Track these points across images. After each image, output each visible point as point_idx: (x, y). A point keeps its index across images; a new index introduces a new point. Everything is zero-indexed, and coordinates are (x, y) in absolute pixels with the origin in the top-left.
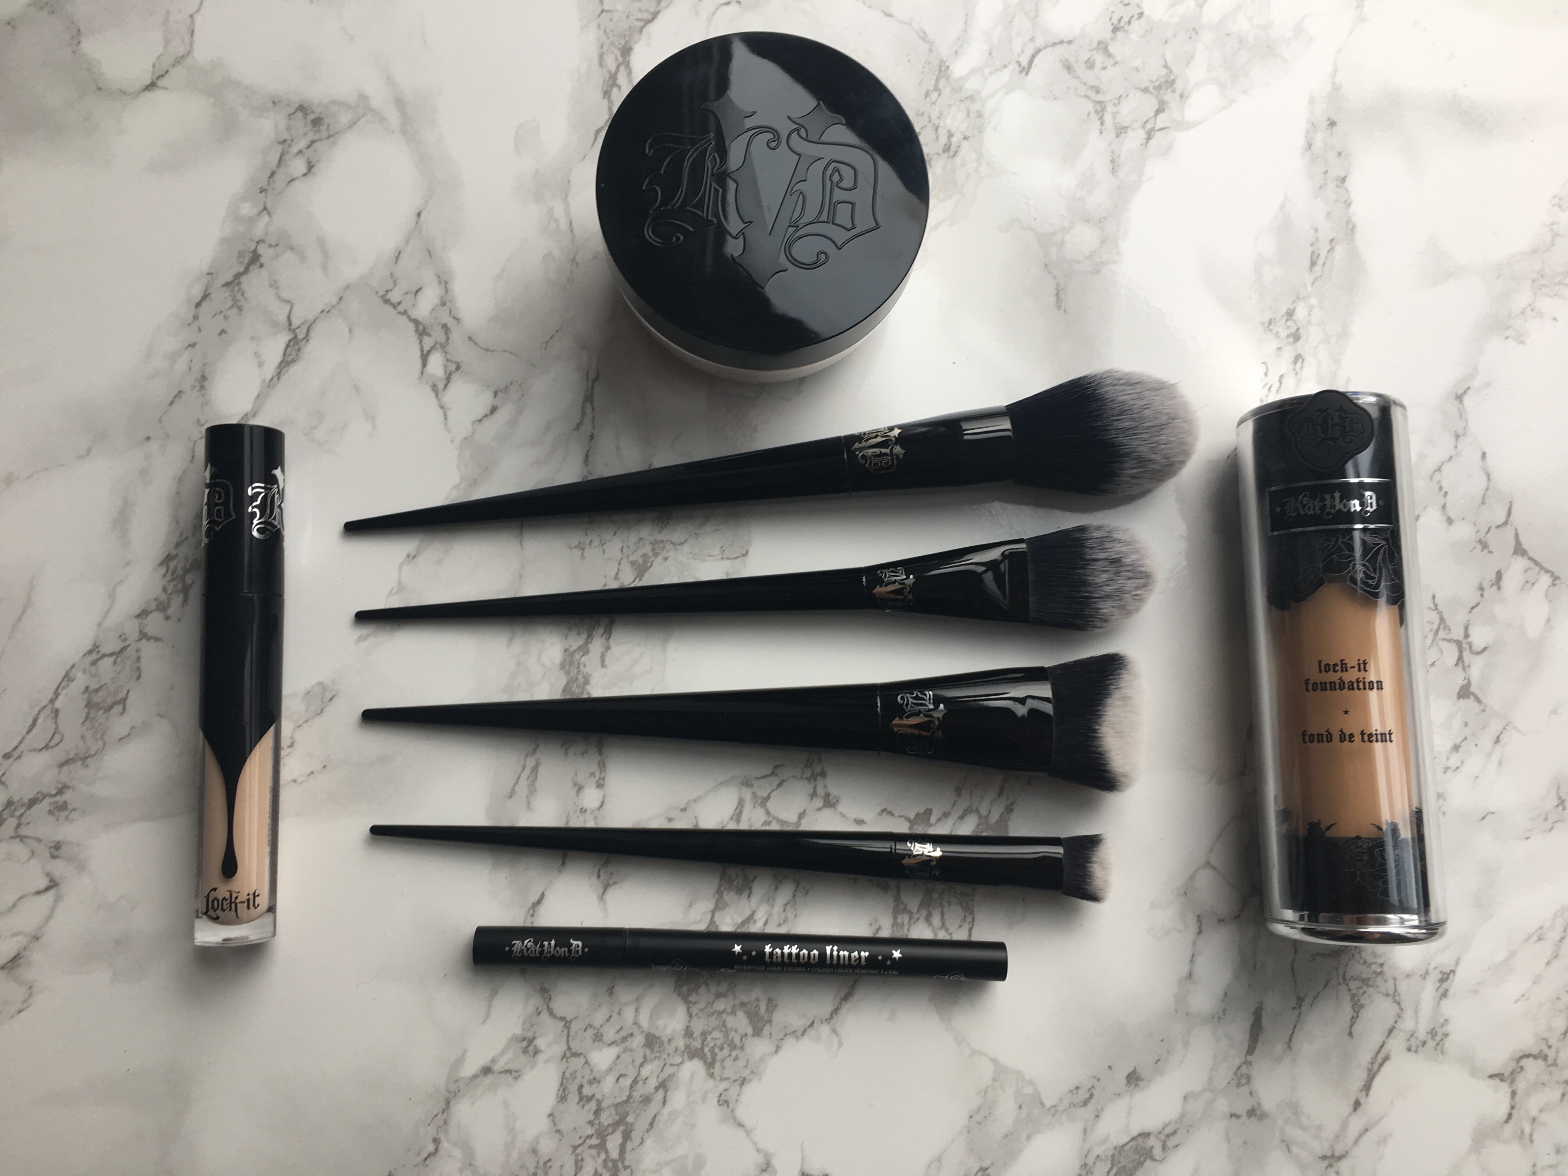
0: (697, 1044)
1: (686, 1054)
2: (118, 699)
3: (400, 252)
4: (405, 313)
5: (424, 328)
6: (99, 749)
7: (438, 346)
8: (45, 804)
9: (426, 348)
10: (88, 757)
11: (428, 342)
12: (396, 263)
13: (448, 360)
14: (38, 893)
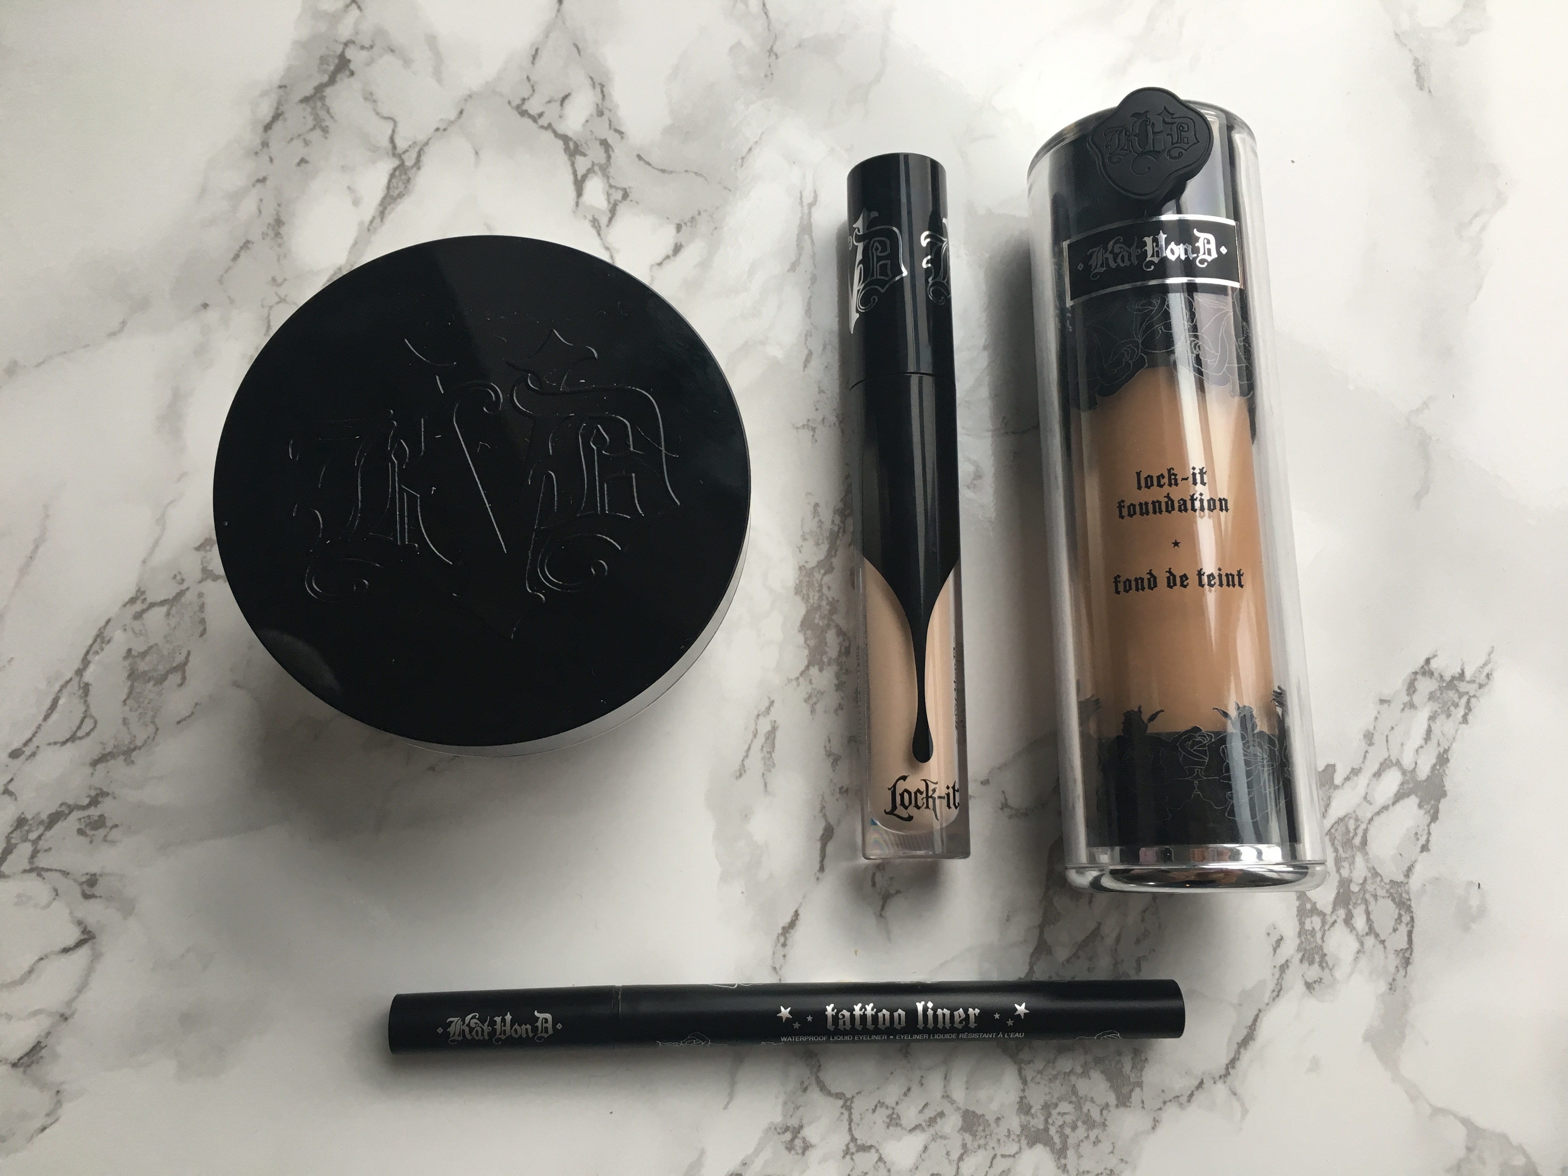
0: (1038, 1123)
1: (1023, 1138)
2: (175, 665)
3: (537, 50)
4: (549, 127)
5: (576, 145)
6: (149, 737)
7: (596, 168)
8: (72, 822)
9: (581, 172)
10: (134, 749)
11: (582, 163)
12: (533, 63)
13: (611, 186)
14: (66, 950)
